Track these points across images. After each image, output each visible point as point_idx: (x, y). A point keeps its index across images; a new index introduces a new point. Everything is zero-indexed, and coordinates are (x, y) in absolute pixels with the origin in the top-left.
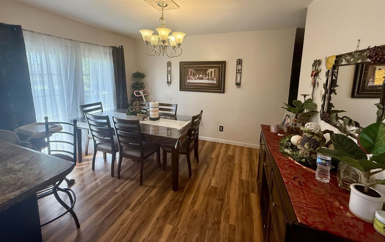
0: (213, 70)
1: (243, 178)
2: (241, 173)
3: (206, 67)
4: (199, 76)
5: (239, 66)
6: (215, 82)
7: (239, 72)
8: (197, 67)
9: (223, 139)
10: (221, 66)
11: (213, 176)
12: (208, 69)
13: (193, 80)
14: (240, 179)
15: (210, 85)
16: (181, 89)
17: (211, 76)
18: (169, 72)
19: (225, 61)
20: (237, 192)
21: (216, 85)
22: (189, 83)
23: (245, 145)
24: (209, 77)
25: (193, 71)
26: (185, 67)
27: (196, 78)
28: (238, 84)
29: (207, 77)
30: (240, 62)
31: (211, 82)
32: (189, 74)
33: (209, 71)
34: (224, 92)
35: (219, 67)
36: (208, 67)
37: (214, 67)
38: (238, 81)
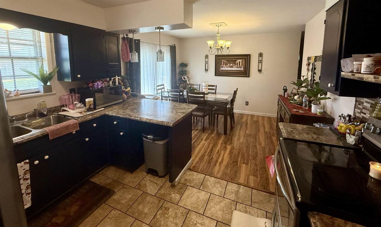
0: (241, 61)
1: (266, 131)
2: (264, 129)
3: (235, 58)
4: (230, 65)
5: (260, 58)
6: (242, 69)
7: (260, 62)
8: (229, 59)
9: (249, 111)
10: (247, 58)
11: (246, 130)
12: (237, 60)
13: (225, 68)
14: (264, 131)
15: (238, 71)
16: (217, 74)
17: (239, 65)
18: (207, 63)
19: (250, 54)
20: (264, 136)
21: (243, 72)
22: (223, 70)
23: (265, 115)
24: (237, 65)
25: (225, 61)
26: (219, 59)
27: (228, 66)
28: (260, 71)
29: (236, 66)
30: (261, 55)
31: (239, 69)
32: (223, 64)
33: (238, 61)
34: (249, 77)
35: (245, 59)
36: (238, 58)
37: (242, 59)
38: (260, 68)
